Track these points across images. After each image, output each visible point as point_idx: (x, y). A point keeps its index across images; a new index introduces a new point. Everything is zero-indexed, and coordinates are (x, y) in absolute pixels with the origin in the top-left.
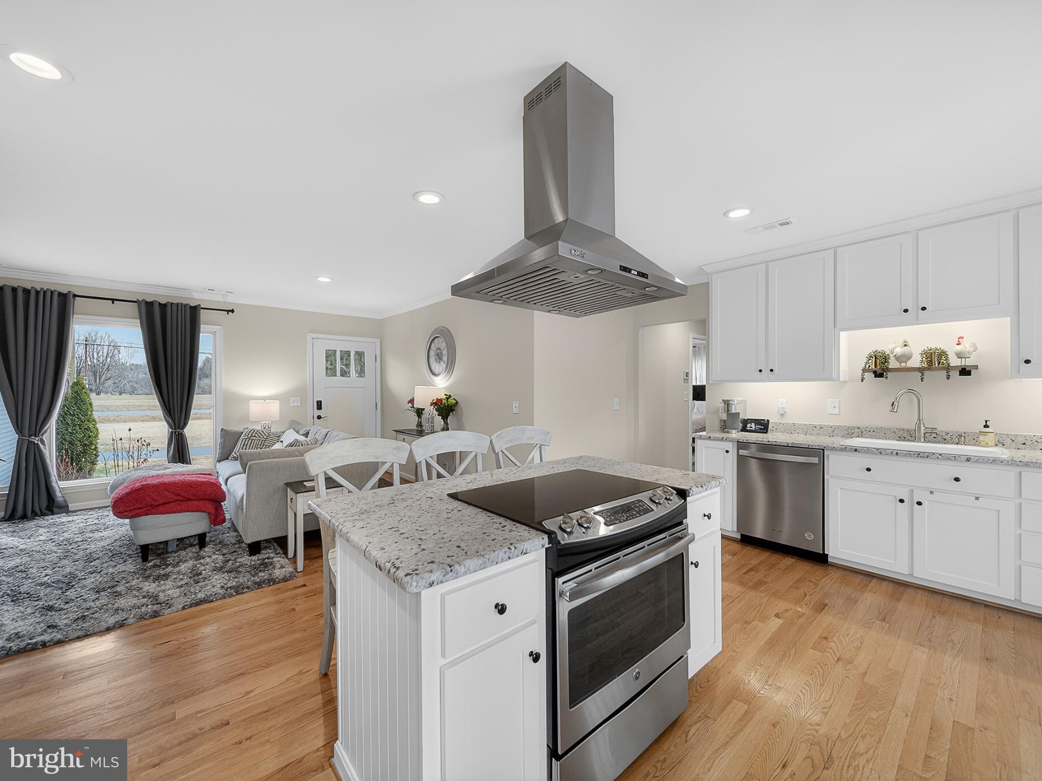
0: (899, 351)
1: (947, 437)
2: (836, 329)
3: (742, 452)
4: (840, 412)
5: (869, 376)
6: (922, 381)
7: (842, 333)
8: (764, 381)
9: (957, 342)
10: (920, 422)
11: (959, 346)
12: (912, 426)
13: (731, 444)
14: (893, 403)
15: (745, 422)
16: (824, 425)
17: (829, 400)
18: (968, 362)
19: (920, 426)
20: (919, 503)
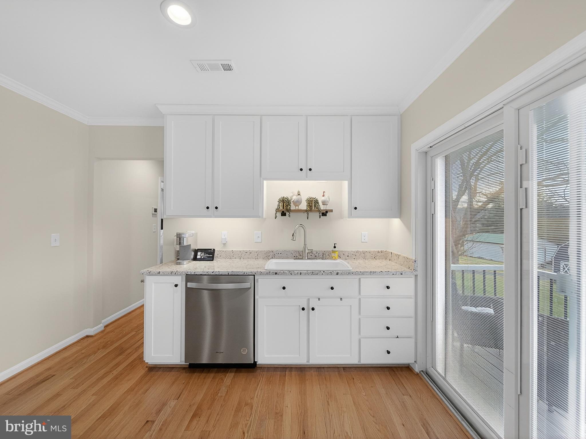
0: (295, 198)
1: (317, 255)
2: (261, 178)
3: (190, 285)
4: (261, 241)
5: (279, 214)
6: (308, 219)
7: (265, 182)
8: (210, 217)
9: (323, 195)
10: (305, 246)
11: (324, 197)
12: (301, 248)
13: (180, 277)
14: (293, 234)
15: (196, 251)
16: (253, 251)
17: (255, 232)
18: (328, 208)
19: (305, 248)
20: (313, 309)
